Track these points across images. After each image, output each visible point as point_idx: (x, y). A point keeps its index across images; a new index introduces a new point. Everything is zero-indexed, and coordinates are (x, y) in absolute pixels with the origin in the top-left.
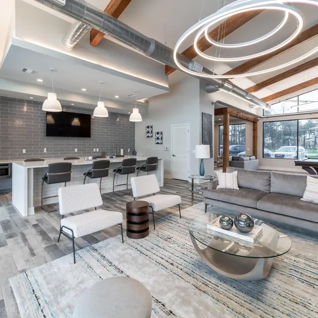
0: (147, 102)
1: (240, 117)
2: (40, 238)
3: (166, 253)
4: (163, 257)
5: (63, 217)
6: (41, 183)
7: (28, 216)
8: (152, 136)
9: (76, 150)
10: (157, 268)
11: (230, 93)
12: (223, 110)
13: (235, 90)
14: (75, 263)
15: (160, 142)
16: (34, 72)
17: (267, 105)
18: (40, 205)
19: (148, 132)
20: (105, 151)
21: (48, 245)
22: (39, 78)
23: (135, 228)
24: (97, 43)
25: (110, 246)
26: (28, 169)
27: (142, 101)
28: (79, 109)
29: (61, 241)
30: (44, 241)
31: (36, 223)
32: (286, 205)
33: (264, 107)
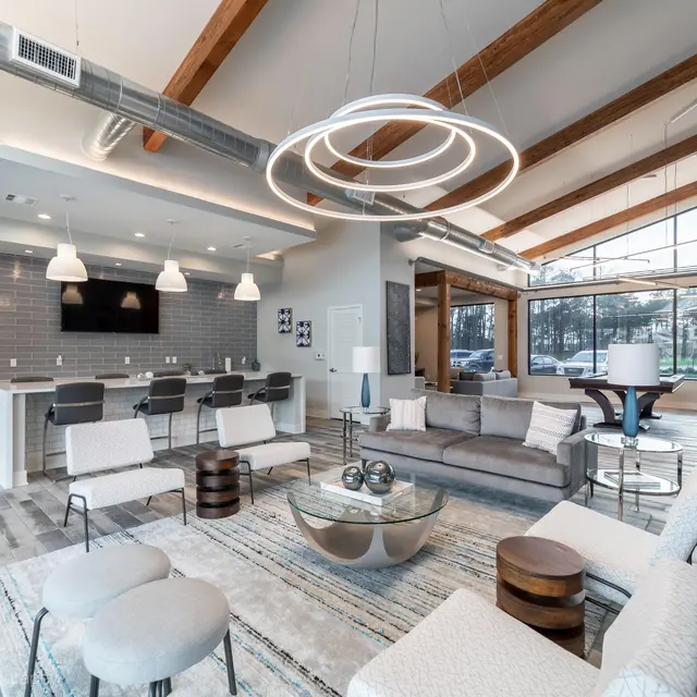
0: (280, 258)
1: (477, 290)
2: (31, 522)
3: (256, 538)
4: (249, 543)
5: (74, 478)
6: (42, 426)
7: (14, 487)
8: (290, 331)
9: (127, 360)
10: (231, 558)
11: (444, 241)
12: (438, 275)
13: (456, 234)
14: (88, 551)
15: (305, 343)
16: (30, 202)
17: (533, 264)
18: (41, 469)
19: (283, 322)
20: (191, 362)
21: (45, 531)
22: (43, 212)
23: (212, 498)
24: (157, 147)
25: (159, 530)
26: (14, 395)
27: (270, 256)
28: (134, 273)
29: (70, 525)
30: (38, 527)
31: (29, 498)
32: (488, 453)
33: (526, 269)
